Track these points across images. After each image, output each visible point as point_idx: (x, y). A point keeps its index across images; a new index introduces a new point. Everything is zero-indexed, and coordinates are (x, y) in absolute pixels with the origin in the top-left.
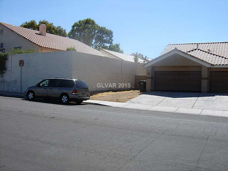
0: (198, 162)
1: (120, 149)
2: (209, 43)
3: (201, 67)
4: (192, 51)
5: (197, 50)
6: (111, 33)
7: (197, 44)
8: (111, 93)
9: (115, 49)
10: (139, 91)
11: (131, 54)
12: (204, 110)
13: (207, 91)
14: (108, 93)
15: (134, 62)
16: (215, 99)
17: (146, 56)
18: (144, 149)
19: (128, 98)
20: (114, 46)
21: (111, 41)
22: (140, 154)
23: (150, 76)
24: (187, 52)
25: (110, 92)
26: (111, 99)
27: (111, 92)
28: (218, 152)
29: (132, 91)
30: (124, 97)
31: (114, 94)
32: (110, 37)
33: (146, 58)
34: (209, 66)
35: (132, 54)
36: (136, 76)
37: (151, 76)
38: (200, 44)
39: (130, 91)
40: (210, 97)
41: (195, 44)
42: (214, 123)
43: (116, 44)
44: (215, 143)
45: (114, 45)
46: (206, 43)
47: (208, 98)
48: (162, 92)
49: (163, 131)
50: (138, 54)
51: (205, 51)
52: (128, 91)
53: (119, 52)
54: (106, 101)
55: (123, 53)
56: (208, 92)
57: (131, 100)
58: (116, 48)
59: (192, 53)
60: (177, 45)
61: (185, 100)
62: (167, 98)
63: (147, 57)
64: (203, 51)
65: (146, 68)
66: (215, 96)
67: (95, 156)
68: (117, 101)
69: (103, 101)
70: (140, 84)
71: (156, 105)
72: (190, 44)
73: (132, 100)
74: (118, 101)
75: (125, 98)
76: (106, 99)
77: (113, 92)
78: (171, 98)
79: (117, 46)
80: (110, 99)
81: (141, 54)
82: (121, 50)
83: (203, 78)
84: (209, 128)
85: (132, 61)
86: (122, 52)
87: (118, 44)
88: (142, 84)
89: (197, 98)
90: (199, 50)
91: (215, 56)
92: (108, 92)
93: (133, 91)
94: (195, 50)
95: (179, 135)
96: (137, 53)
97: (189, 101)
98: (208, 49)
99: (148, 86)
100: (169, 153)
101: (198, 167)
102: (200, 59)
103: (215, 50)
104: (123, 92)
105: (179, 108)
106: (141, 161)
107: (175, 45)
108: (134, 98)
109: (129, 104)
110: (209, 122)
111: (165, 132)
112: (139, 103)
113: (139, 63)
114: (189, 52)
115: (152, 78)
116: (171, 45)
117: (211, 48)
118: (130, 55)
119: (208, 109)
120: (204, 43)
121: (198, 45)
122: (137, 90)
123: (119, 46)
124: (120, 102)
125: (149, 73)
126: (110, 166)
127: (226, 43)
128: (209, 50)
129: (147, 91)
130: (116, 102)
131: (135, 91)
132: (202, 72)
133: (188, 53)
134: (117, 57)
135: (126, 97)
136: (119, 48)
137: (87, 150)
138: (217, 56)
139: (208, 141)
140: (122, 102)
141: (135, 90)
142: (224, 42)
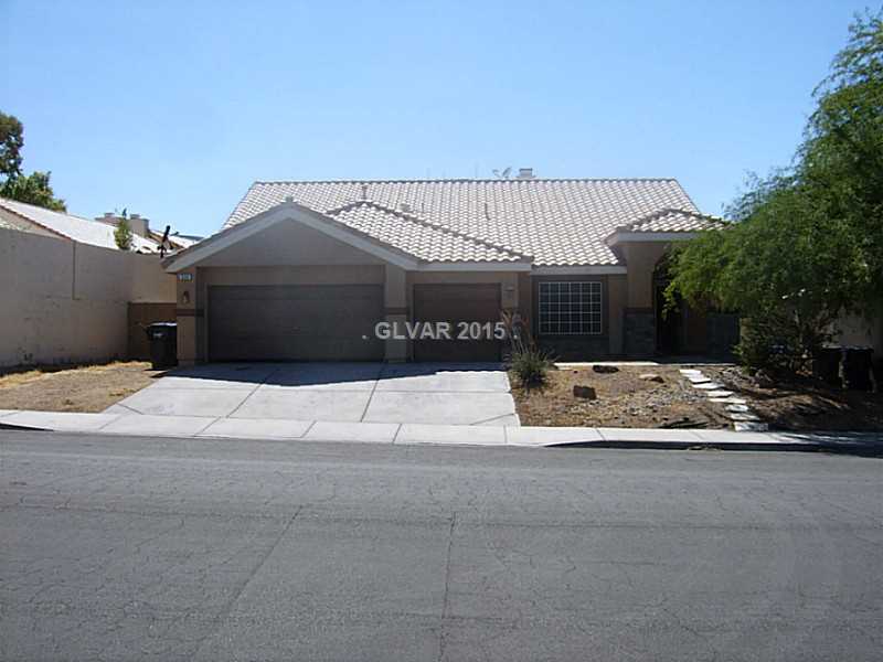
0: (446, 600)
1: (159, 588)
2: (404, 182)
3: (381, 267)
4: (348, 209)
5: (365, 205)
6: (13, 130)
7: (362, 183)
8: (33, 376)
9: (34, 195)
10: (150, 365)
11: (99, 216)
12: (403, 426)
13: (403, 355)
14: (24, 375)
15: (117, 248)
16: (440, 385)
17: (168, 228)
18: (248, 581)
19: (112, 395)
20: (29, 183)
21: (12, 162)
22: (241, 596)
23: (192, 305)
24: (329, 213)
25: (30, 373)
26: (41, 402)
27: (36, 372)
28: (498, 562)
29: (118, 365)
30: (94, 391)
31: (48, 380)
32: (9, 144)
33: (166, 233)
34: (412, 266)
35: (103, 216)
36: (131, 305)
37: (197, 303)
38: (371, 183)
39: (110, 367)
40: (419, 378)
41: (354, 183)
42: (455, 470)
43: (35, 173)
44: (482, 533)
45: (27, 177)
46: (395, 182)
47: (413, 383)
48: (240, 366)
49: (295, 511)
50: (128, 217)
51: (392, 212)
52: (104, 364)
53: (48, 208)
54: (24, 409)
55: (64, 209)
56: (408, 360)
57: (125, 402)
58: (36, 192)
59: (347, 219)
60: (288, 184)
61: (333, 391)
62: (264, 386)
63: (170, 233)
64: (388, 212)
65: (175, 273)
66: (434, 374)
67: (76, 624)
68: (68, 406)
69: (9, 409)
70: (151, 337)
71: (227, 417)
72: (337, 183)
73: (130, 401)
74: (70, 407)
75: (101, 396)
76: (18, 402)
77: (44, 371)
78: (278, 387)
79: (42, 181)
80: (38, 400)
81: (142, 217)
82: (56, 197)
83: (390, 309)
84: (444, 487)
85: (110, 247)
86: (59, 208)
87: (45, 173)
88: (159, 335)
89: (374, 382)
90: (370, 205)
91: (430, 229)
92: (21, 372)
93: (125, 364)
94: (359, 205)
95: (356, 520)
96: (124, 213)
97: (346, 395)
98: (402, 205)
99: (186, 345)
100: (341, 583)
101: (454, 618)
102: (376, 241)
103: (428, 205)
104: (86, 370)
105: (315, 422)
106: (253, 621)
107: (279, 184)
108: (134, 392)
109: (119, 418)
110: (436, 468)
111: (302, 511)
112: (158, 410)
113: (139, 252)
114: (337, 212)
115: (199, 313)
116: (263, 184)
117: (414, 198)
118: (97, 219)
119: (418, 421)
120: (387, 180)
121: (365, 188)
122: (140, 361)
123: (47, 180)
124: (82, 411)
125: (186, 294)
126: (149, 652)
127: (462, 181)
128: (406, 208)
129: (180, 362)
130: (67, 411)
131: (129, 364)
132: (387, 289)
133: (331, 216)
134: (45, 227)
135: (103, 391)
136: (47, 190)
137: (33, 605)
138: (435, 228)
139: (457, 531)
140: (88, 412)
141: (129, 361)
142: (455, 179)
